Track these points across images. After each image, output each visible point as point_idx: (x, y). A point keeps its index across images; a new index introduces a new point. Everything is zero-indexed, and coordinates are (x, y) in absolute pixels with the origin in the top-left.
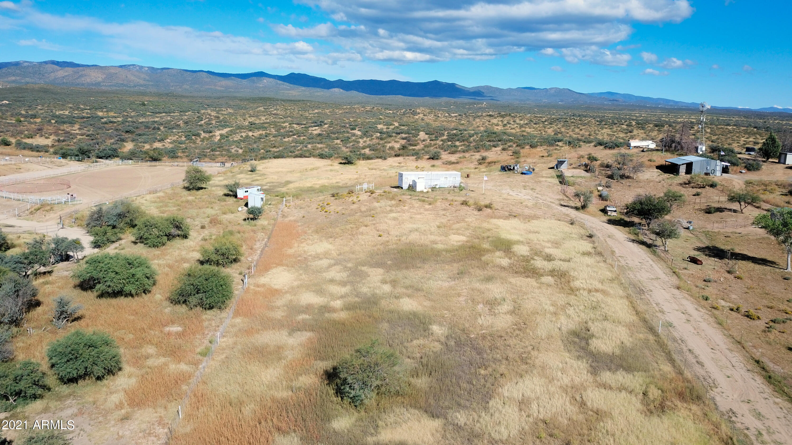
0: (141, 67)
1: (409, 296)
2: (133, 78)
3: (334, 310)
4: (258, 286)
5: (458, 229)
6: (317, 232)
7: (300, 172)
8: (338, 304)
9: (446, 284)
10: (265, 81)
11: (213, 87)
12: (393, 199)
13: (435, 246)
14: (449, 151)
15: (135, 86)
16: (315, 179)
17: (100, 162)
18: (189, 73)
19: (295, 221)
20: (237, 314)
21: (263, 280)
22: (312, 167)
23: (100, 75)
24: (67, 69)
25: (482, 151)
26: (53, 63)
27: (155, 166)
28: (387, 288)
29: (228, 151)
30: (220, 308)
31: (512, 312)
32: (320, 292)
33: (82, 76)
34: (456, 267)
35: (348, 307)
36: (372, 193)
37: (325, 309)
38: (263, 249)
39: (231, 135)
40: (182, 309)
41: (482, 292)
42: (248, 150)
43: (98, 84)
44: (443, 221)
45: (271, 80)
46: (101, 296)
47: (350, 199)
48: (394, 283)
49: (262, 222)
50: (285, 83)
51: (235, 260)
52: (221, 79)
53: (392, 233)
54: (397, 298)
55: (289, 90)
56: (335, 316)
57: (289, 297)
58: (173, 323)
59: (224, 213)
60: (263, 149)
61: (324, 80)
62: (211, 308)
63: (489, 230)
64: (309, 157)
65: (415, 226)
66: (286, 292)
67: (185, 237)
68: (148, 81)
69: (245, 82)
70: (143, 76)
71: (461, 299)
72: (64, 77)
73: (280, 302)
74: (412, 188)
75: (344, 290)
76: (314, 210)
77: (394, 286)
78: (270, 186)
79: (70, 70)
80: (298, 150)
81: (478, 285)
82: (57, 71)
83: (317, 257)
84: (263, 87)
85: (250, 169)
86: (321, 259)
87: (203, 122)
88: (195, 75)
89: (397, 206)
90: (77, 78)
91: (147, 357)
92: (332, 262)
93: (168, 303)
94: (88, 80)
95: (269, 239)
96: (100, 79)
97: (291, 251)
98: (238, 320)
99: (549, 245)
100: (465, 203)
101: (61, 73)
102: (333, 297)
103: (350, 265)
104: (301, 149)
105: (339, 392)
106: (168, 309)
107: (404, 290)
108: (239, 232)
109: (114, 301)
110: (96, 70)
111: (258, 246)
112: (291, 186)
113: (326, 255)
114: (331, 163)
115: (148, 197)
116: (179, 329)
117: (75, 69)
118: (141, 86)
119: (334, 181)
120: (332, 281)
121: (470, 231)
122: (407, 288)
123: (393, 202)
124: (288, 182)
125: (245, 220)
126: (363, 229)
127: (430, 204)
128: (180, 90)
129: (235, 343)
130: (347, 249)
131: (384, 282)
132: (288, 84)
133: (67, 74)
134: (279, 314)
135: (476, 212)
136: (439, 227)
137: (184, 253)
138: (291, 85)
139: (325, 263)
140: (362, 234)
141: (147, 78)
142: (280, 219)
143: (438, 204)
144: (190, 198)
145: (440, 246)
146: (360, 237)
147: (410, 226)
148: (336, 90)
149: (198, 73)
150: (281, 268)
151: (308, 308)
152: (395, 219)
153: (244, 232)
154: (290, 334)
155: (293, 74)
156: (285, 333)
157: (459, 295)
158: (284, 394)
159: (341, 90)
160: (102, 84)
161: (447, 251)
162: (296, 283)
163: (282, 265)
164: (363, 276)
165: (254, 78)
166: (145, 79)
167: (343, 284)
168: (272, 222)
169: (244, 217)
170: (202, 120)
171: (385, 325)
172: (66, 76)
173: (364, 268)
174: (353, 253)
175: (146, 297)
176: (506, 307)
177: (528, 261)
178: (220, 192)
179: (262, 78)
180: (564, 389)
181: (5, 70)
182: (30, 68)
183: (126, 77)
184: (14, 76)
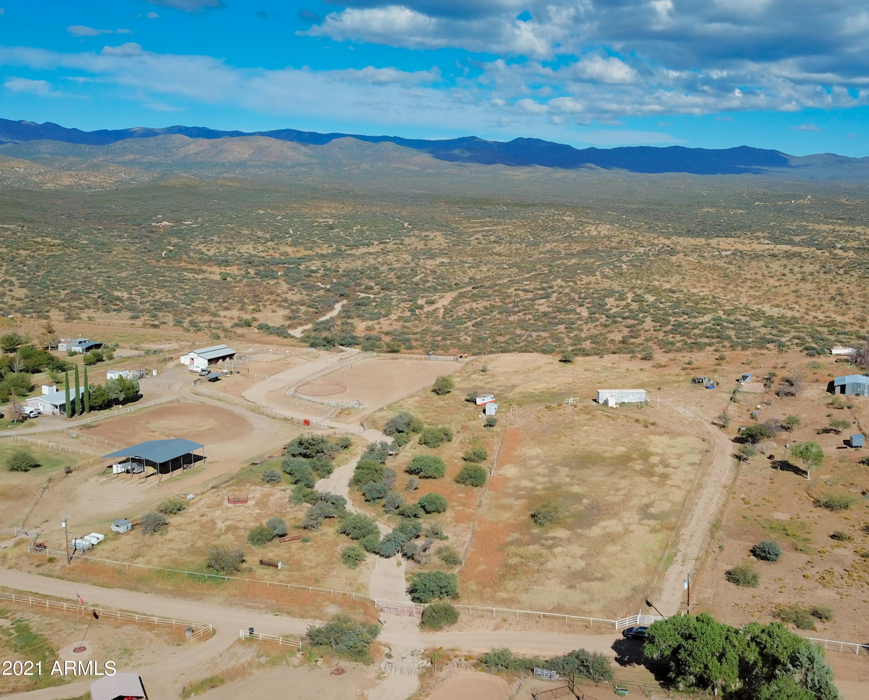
1: (578, 485)
3: (538, 490)
4: (499, 475)
5: (625, 442)
6: (533, 439)
7: (524, 373)
8: (540, 487)
9: (601, 479)
11: (403, 166)
12: (589, 413)
13: (605, 454)
14: (664, 350)
15: (294, 166)
16: (536, 382)
17: (346, 351)
19: (519, 429)
20: (490, 490)
21: (501, 472)
22: (535, 365)
23: (246, 150)
24: (201, 141)
25: (696, 351)
26: (179, 129)
27: (396, 359)
28: (568, 480)
29: (458, 340)
30: (481, 486)
31: (625, 495)
32: (531, 480)
34: (611, 469)
35: (545, 489)
36: (575, 406)
37: (534, 489)
38: (499, 451)
39: (454, 308)
40: (462, 486)
41: (616, 484)
42: (476, 339)
43: (244, 163)
44: (617, 435)
46: (420, 478)
47: (559, 412)
48: (572, 477)
49: (496, 429)
51: (485, 459)
53: (580, 443)
54: (572, 485)
56: (538, 493)
57: (515, 482)
58: (460, 492)
59: (470, 420)
60: (490, 337)
61: (568, 149)
62: (477, 486)
63: (644, 444)
64: (532, 352)
65: (597, 438)
66: (514, 480)
67: (450, 440)
71: (605, 487)
73: (511, 484)
74: (606, 403)
75: (544, 480)
76: (532, 419)
77: (572, 479)
78: (500, 391)
80: (523, 341)
81: (616, 480)
83: (532, 458)
85: (481, 368)
86: (534, 460)
87: (418, 277)
89: (590, 420)
91: (455, 506)
92: (540, 462)
93: (454, 483)
95: (502, 443)
97: (516, 453)
98: (491, 493)
99: (674, 457)
100: (637, 421)
101: (195, 147)
102: (538, 483)
103: (550, 465)
104: (526, 340)
105: (536, 521)
106: (455, 486)
107: (577, 482)
108: (483, 437)
109: (427, 480)
110: (242, 143)
111: (496, 448)
112: (516, 390)
113: (537, 457)
114: (551, 361)
115: (411, 401)
116: (463, 495)
117: (212, 141)
119: (552, 385)
120: (539, 474)
121: (631, 444)
122: (578, 480)
123: (589, 416)
124: (514, 386)
125: (485, 426)
126: (563, 438)
127: (613, 420)
129: (491, 503)
130: (550, 453)
131: (567, 476)
134: (510, 491)
135: (643, 429)
136: (612, 440)
137: (452, 452)
139: (536, 462)
140: (562, 442)
141: (310, 152)
142: (509, 426)
143: (619, 420)
144: (441, 403)
145: (607, 455)
146: (560, 445)
147: (594, 438)
150: (510, 465)
151: (525, 488)
152: (586, 431)
153: (486, 438)
154: (516, 500)
155: (521, 140)
156: (513, 499)
157: (604, 485)
158: (512, 522)
161: (610, 458)
162: (519, 475)
163: (511, 463)
164: (558, 471)
167: (544, 476)
168: (504, 429)
169: (484, 424)
170: (417, 276)
171: (562, 499)
173: (558, 467)
174: (554, 456)
175: (443, 479)
176: (623, 492)
177: (653, 467)
178: (462, 397)
180: (623, 525)
181: (119, 144)
182: (152, 141)
183: (282, 152)
184: (132, 152)
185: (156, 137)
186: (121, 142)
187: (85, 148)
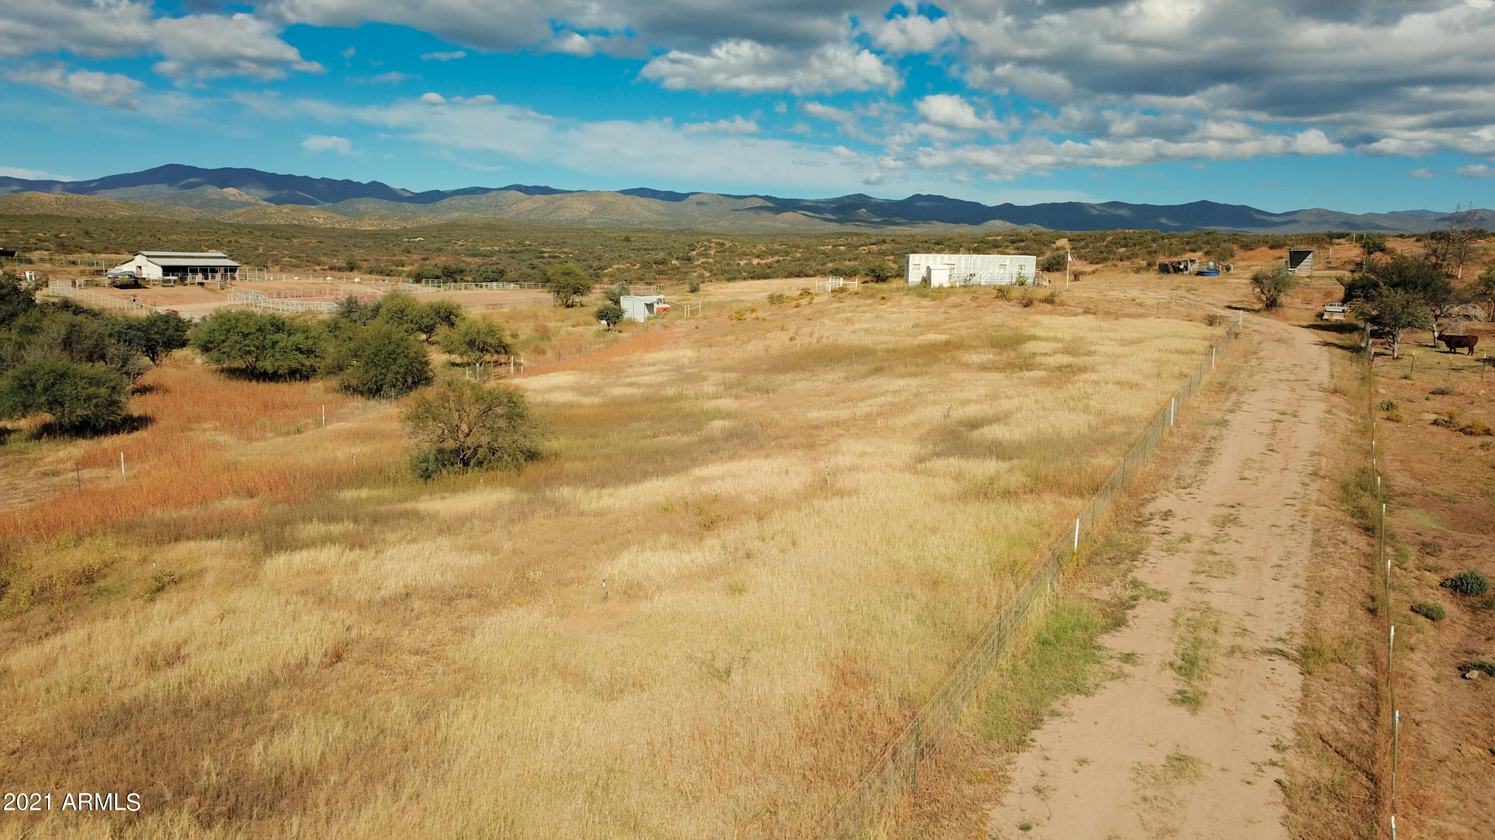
0: (656, 193)
2: (639, 210)
5: (950, 329)
18: (731, 199)
23: (587, 206)
24: (537, 197)
26: (519, 188)
33: (558, 208)
43: (584, 220)
44: (934, 319)
64: (812, 276)
65: (870, 326)
68: (663, 214)
70: (656, 206)
72: (531, 211)
74: (926, 282)
76: (724, 319)
79: (541, 198)
82: (521, 200)
86: (654, 366)
88: (738, 202)
90: (550, 213)
94: (568, 215)
96: (587, 213)
97: (616, 359)
101: (529, 204)
110: (582, 198)
117: (549, 197)
118: (651, 223)
127: (934, 300)
133: (536, 205)
139: (653, 369)
141: (663, 209)
143: (951, 299)
147: (861, 326)
148: (998, 223)
149: (747, 200)
150: (568, 372)
155: (917, 197)
159: (1008, 224)
160: (588, 221)
166: (658, 212)
172: (536, 209)
181: (445, 202)
182: (483, 198)
183: (629, 208)
184: (458, 210)
185: (488, 194)
186: (448, 200)
187: (408, 206)
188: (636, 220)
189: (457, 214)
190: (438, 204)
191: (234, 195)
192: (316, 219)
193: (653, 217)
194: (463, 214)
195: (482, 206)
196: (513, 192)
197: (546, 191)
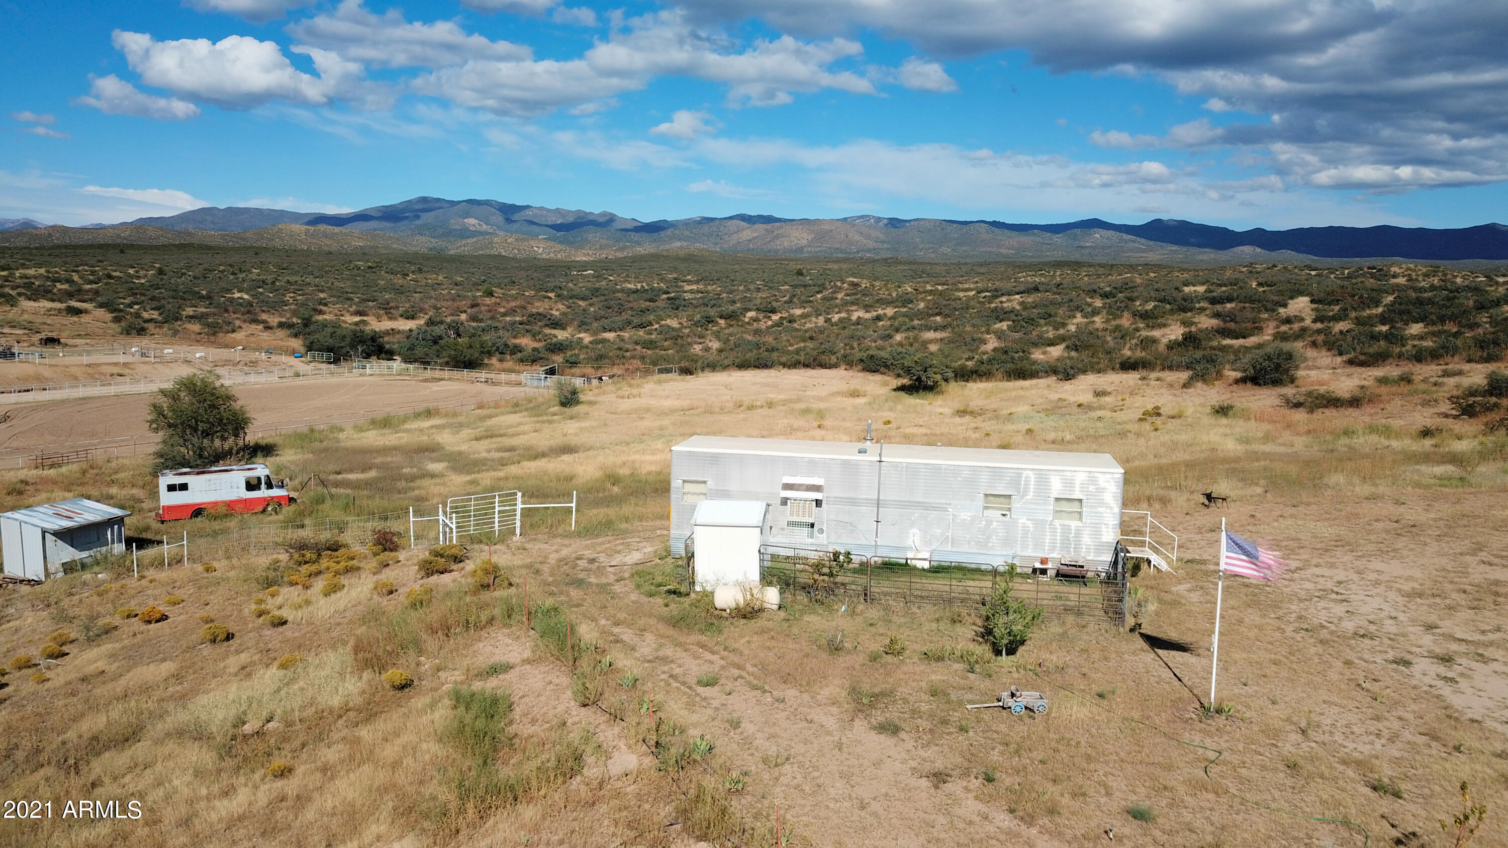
0: (879, 219)
2: (857, 237)
10: (1098, 235)
11: (994, 249)
18: (955, 225)
23: (805, 235)
24: (758, 226)
26: (743, 218)
33: (777, 237)
43: (800, 249)
45: (1110, 233)
50: (1138, 239)
52: (1014, 234)
55: (1144, 251)
61: (1225, 231)
68: (883, 242)
69: (1058, 238)
70: (874, 233)
72: (750, 241)
79: (761, 227)
82: (743, 230)
84: (1091, 247)
88: (965, 229)
90: (770, 242)
94: (786, 244)
96: (805, 242)
101: (748, 233)
110: (801, 227)
117: (768, 226)
118: (869, 251)
128: (933, 255)
132: (1143, 240)
133: (755, 235)
138: (1151, 243)
141: (882, 237)
148: (1247, 249)
149: (972, 226)
155: (1158, 222)
159: (1258, 250)
160: (805, 249)
165: (1078, 231)
166: (877, 240)
172: (754, 238)
179: (1092, 231)
181: (669, 232)
183: (848, 236)
185: (711, 224)
186: (673, 229)
187: (634, 236)
188: (854, 249)
189: (679, 244)
190: (662, 233)
191: (474, 225)
192: (536, 249)
193: (871, 244)
194: (685, 244)
195: (704, 235)
196: (735, 222)
197: (769, 220)
